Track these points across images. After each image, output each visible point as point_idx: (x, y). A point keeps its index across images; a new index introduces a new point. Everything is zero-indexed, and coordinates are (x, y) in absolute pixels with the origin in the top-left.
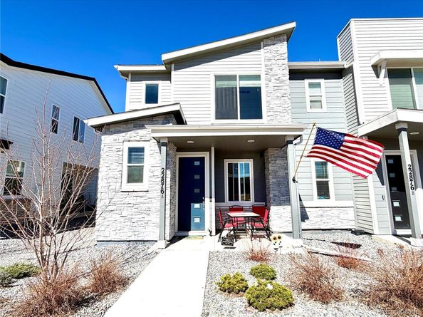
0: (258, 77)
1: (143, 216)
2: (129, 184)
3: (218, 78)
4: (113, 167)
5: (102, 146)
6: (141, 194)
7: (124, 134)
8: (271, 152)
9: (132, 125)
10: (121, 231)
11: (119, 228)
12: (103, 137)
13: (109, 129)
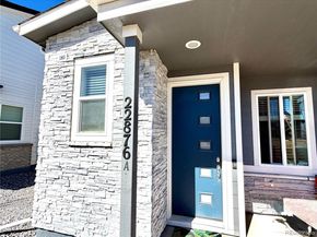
1: (102, 194)
2: (81, 133)
4: (59, 103)
5: (46, 70)
6: (99, 152)
7: (75, 47)
9: (87, 28)
10: (68, 217)
11: (65, 211)
12: (47, 55)
13: (55, 41)
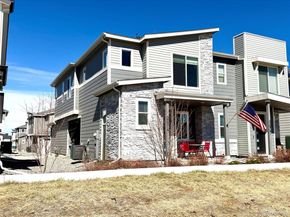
0: (196, 59)
3: (175, 56)
8: (204, 108)
